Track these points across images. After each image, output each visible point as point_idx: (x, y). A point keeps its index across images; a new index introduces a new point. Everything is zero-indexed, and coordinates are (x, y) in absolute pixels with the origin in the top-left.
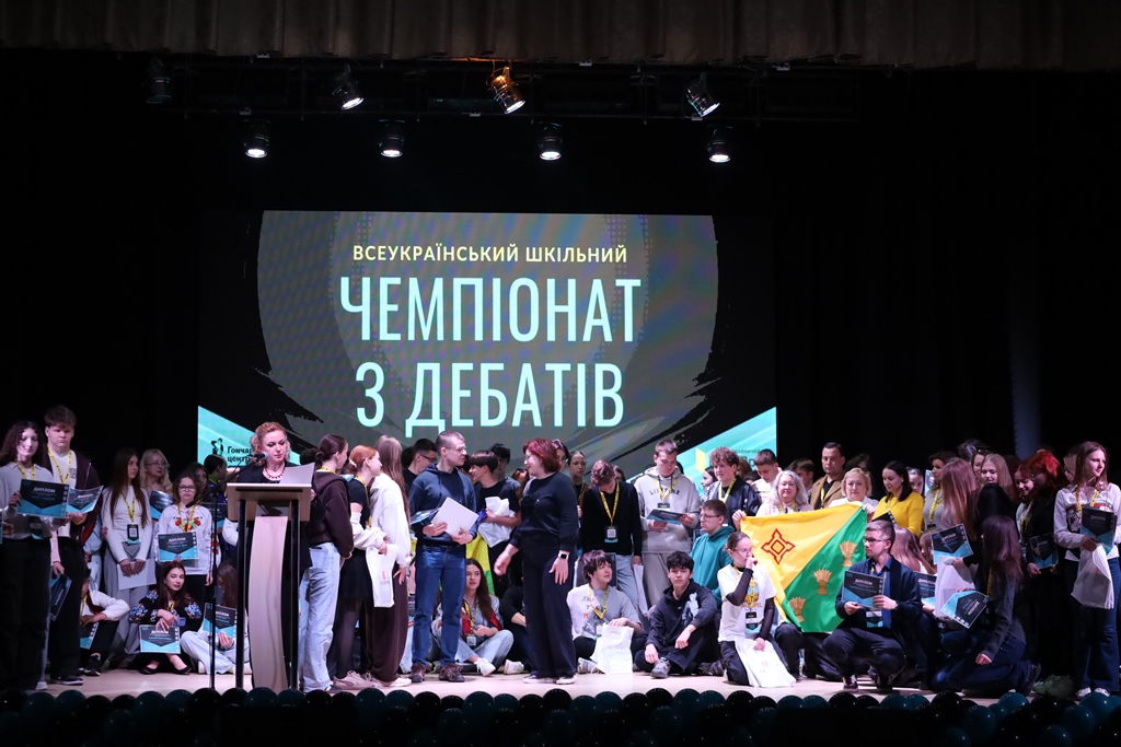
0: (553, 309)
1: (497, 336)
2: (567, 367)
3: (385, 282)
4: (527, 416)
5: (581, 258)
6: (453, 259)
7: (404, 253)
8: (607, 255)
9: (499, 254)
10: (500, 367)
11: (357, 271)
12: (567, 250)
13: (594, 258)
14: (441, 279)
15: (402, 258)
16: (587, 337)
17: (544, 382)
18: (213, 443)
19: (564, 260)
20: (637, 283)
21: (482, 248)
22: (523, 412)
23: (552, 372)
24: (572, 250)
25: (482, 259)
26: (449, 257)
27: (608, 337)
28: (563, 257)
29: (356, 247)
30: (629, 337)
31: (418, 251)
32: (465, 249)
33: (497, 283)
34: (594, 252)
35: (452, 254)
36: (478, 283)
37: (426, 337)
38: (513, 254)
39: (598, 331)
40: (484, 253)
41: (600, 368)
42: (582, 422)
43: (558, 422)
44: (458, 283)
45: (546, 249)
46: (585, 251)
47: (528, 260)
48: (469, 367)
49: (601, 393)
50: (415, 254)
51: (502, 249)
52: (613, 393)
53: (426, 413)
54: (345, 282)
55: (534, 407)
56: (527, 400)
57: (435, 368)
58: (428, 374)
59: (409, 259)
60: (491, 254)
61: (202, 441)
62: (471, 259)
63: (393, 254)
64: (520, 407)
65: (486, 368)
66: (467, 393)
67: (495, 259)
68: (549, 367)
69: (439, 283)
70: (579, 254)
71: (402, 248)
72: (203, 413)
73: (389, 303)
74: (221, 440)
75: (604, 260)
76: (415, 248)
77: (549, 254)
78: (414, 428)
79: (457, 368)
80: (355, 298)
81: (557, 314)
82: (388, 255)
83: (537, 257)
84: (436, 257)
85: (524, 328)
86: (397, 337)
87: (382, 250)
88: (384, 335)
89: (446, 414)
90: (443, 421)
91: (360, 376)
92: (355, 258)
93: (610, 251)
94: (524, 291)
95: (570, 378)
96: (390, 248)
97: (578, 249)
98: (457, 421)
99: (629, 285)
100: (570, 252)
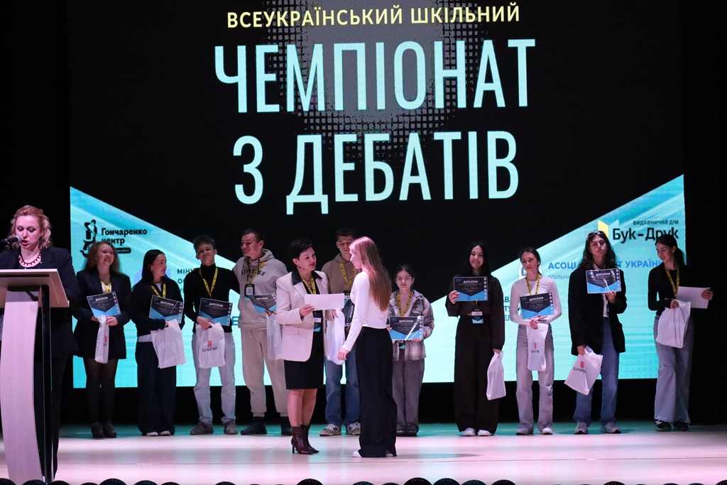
0: (441, 73)
1: (381, 105)
2: (457, 135)
3: (261, 50)
4: (415, 188)
5: (471, 17)
6: (333, 23)
7: (281, 19)
8: (498, 14)
9: (382, 17)
10: (385, 137)
11: (231, 40)
12: (455, 9)
13: (484, 17)
14: (321, 46)
15: (279, 25)
16: (478, 103)
17: (432, 152)
18: (87, 224)
19: (452, 21)
20: (531, 43)
21: (364, 11)
22: (411, 185)
23: (441, 142)
24: (460, 9)
25: (364, 23)
26: (329, 21)
27: (501, 102)
28: (450, 16)
29: (230, 14)
30: (523, 101)
31: (295, 16)
32: (346, 12)
33: (380, 47)
34: (484, 11)
35: (332, 18)
36: (360, 48)
37: (306, 107)
38: (397, 16)
39: (489, 96)
40: (366, 16)
41: (492, 136)
42: (474, 194)
43: (449, 194)
44: (339, 49)
45: (433, 9)
46: (473, 10)
47: (413, 21)
48: (352, 138)
49: (493, 163)
50: (293, 20)
51: (385, 11)
52: (507, 163)
53: (308, 188)
54: (219, 51)
55: (422, 179)
56: (415, 172)
57: (316, 140)
58: (309, 147)
59: (286, 24)
60: (373, 16)
61: (76, 223)
62: (352, 23)
63: (270, 20)
64: (407, 179)
65: (370, 139)
66: (351, 167)
67: (378, 21)
68: (438, 136)
69: (318, 50)
70: (468, 14)
71: (279, 13)
72: (74, 193)
73: (266, 72)
74: (94, 221)
75: (495, 19)
76: (293, 13)
77: (435, 15)
78: (296, 205)
79: (340, 140)
80: (231, 69)
81: (445, 79)
82: (264, 21)
83: (423, 18)
84: (314, 21)
85: (410, 94)
86: (275, 108)
87: (258, 16)
88: (262, 107)
89: (329, 188)
90: (326, 196)
91: (237, 151)
92: (230, 26)
93: (502, 9)
94: (409, 57)
95: (460, 149)
96: (265, 13)
97: (467, 9)
98: (341, 196)
99: (522, 46)
100: (458, 11)
